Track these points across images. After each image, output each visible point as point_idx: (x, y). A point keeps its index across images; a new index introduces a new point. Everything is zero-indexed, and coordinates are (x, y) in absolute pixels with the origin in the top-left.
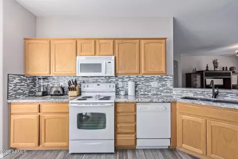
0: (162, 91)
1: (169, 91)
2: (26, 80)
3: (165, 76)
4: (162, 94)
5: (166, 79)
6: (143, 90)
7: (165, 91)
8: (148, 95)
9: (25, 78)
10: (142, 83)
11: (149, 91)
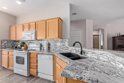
0: (63, 48)
1: (66, 48)
2: (10, 42)
3: (65, 40)
4: (63, 50)
5: (65, 41)
6: (53, 47)
7: (65, 48)
8: (55, 50)
9: (10, 41)
10: (53, 43)
11: (56, 48)
